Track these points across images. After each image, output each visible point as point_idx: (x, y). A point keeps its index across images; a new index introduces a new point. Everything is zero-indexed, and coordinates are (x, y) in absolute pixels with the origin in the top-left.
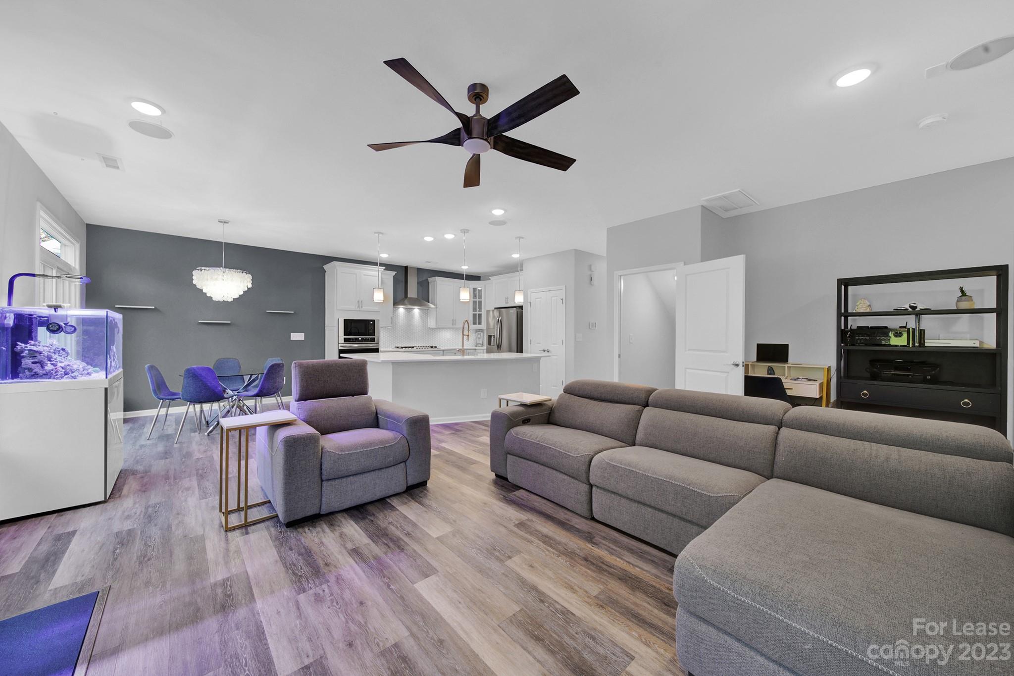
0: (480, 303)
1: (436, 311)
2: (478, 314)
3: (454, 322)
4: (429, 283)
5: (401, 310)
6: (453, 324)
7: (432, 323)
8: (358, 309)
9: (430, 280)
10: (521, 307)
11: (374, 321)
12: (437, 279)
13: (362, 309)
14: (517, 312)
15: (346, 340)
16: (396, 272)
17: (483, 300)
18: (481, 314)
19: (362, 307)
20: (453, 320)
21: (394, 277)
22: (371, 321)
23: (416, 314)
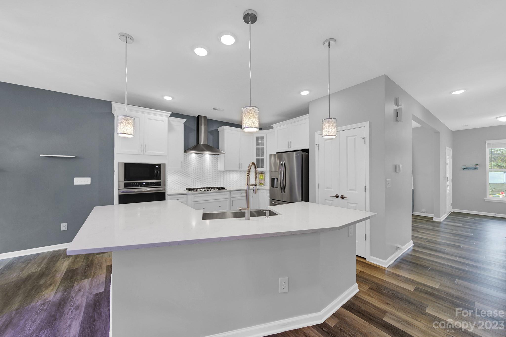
0: (262, 149)
1: (225, 156)
2: (261, 159)
3: (240, 166)
4: (219, 132)
5: (194, 155)
6: (239, 168)
7: (221, 167)
8: (142, 153)
9: (220, 129)
10: (307, 151)
11: (159, 165)
12: (225, 128)
13: (146, 154)
14: (302, 155)
15: (127, 185)
16: (186, 120)
17: (265, 147)
18: (263, 159)
19: (146, 151)
20: (239, 164)
21: (184, 124)
22: (157, 165)
23: (207, 159)
